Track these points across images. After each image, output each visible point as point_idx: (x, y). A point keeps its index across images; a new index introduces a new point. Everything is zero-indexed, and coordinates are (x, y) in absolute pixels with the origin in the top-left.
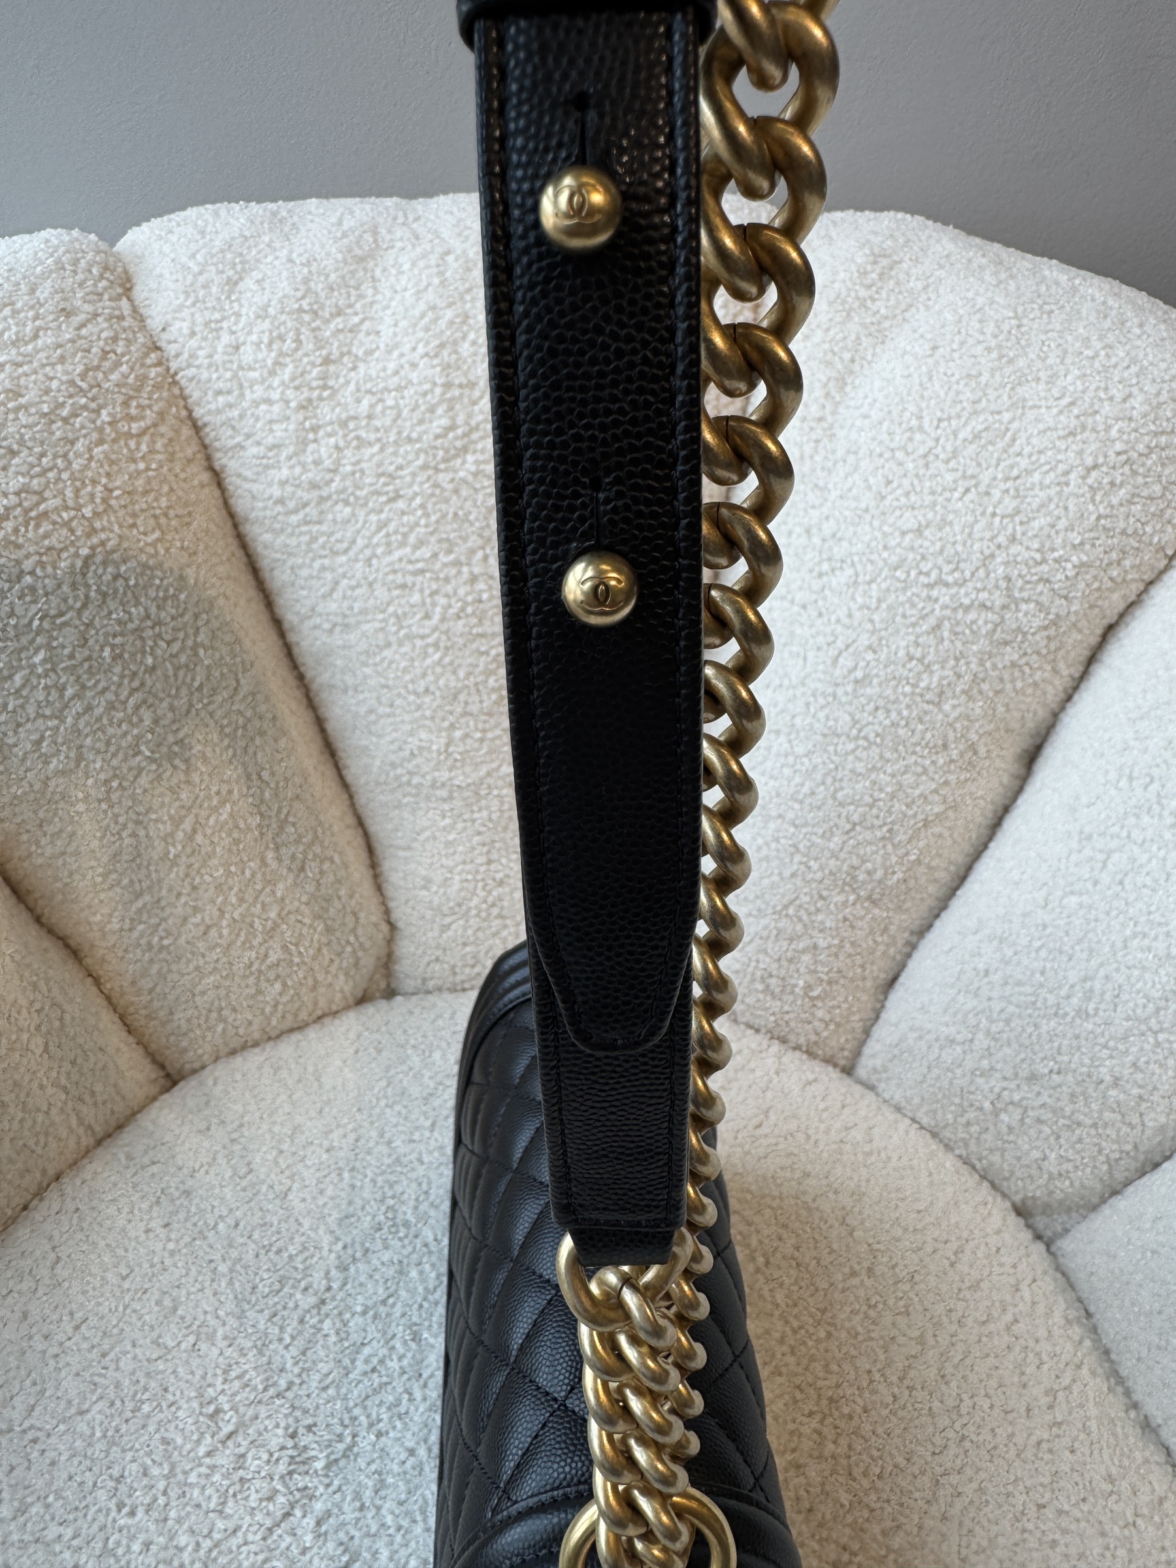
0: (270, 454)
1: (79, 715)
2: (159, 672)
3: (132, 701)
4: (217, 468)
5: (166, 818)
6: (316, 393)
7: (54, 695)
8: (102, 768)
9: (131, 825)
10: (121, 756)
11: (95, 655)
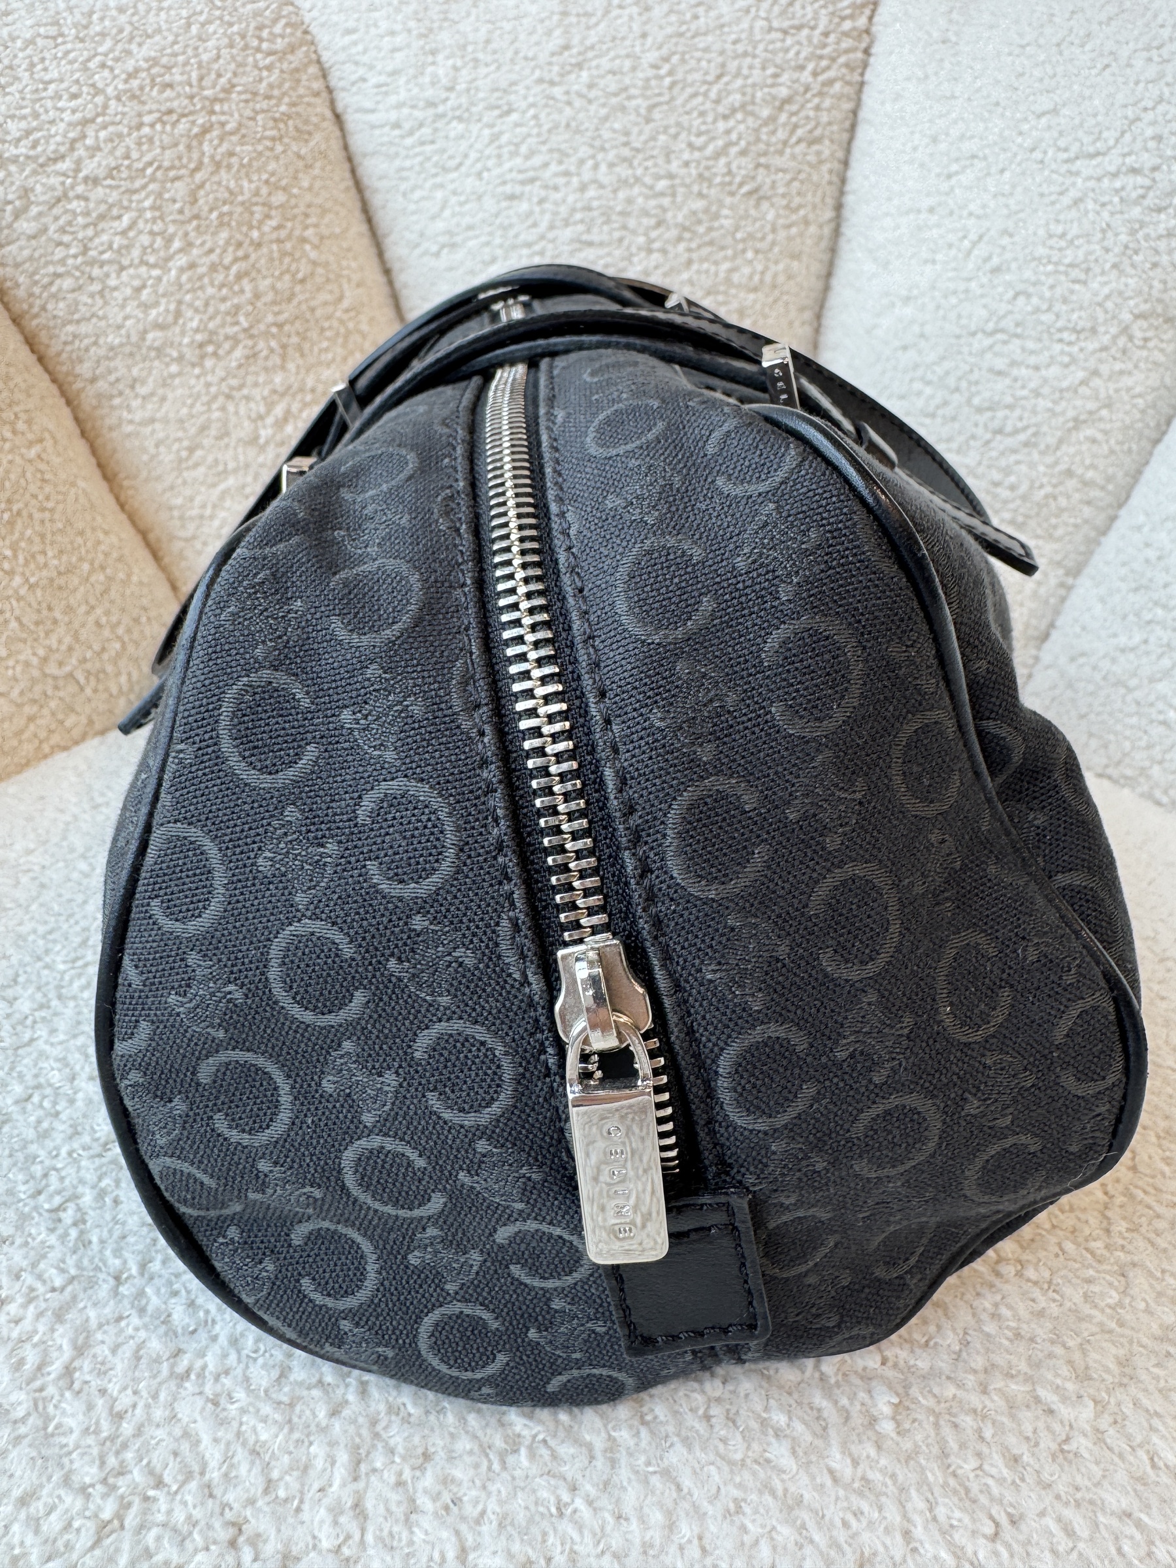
1: (182, 270)
2: (265, 250)
3: (234, 269)
5: (258, 398)
7: (159, 241)
8: (197, 331)
9: (221, 399)
10: (218, 320)
11: (204, 214)
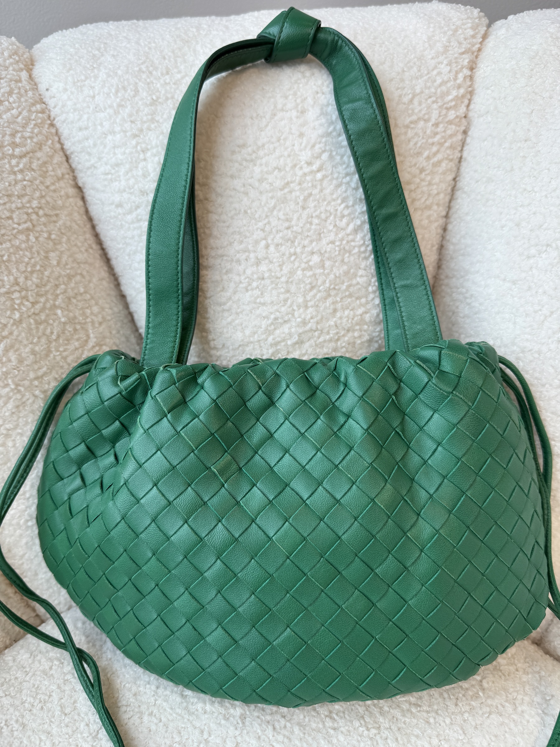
0: (113, 171)
4: (80, 184)
6: (145, 126)
